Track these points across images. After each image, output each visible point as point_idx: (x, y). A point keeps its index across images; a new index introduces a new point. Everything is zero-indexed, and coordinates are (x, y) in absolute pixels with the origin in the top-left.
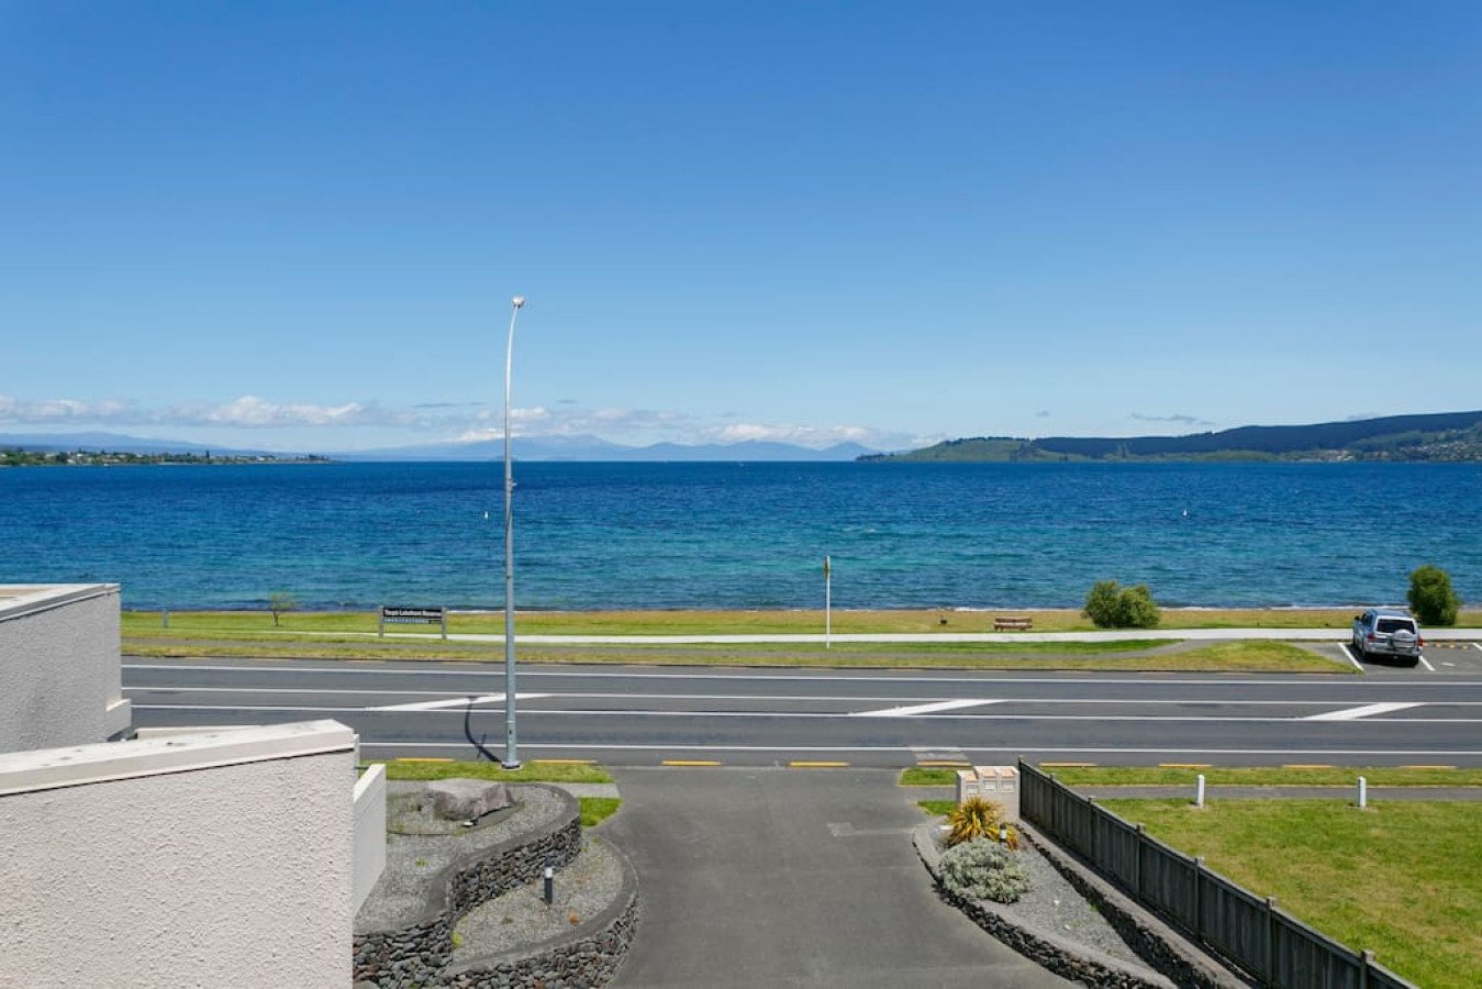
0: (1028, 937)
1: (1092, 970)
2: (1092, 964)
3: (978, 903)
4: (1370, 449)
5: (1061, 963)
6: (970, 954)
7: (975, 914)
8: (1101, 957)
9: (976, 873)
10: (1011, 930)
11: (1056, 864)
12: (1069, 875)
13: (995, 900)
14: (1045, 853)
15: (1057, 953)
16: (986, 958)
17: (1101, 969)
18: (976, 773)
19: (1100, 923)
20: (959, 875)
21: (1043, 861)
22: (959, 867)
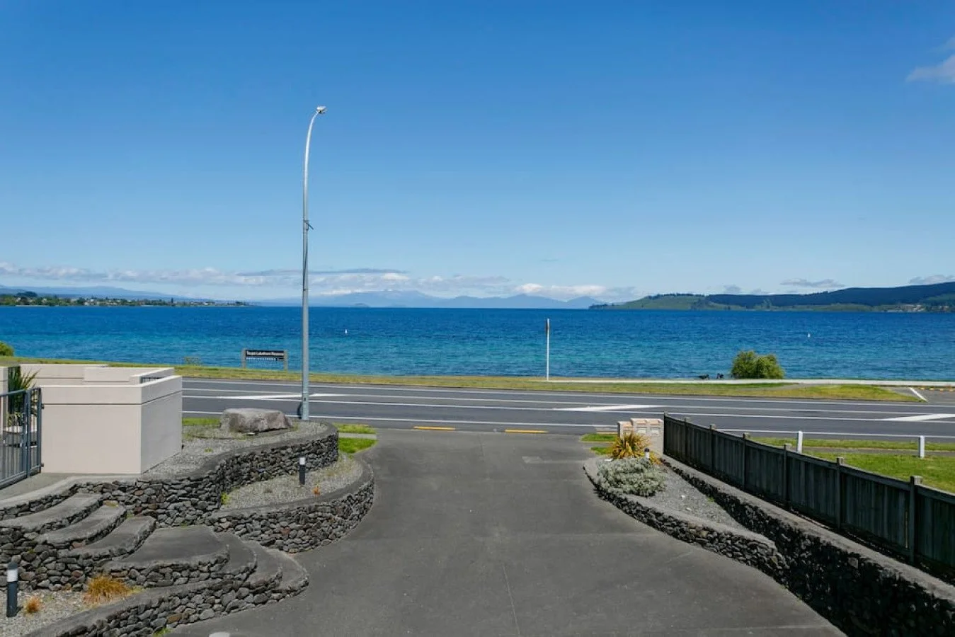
0: (658, 515)
1: (704, 533)
2: (704, 529)
3: (623, 496)
4: (937, 304)
5: (682, 531)
6: (613, 527)
7: (621, 503)
8: (712, 525)
9: (623, 477)
10: (646, 512)
11: (686, 478)
12: (694, 482)
13: (638, 494)
14: (678, 472)
15: (679, 523)
16: (625, 529)
17: (711, 531)
18: (632, 423)
19: (715, 507)
20: (611, 478)
21: (678, 477)
22: (611, 473)
